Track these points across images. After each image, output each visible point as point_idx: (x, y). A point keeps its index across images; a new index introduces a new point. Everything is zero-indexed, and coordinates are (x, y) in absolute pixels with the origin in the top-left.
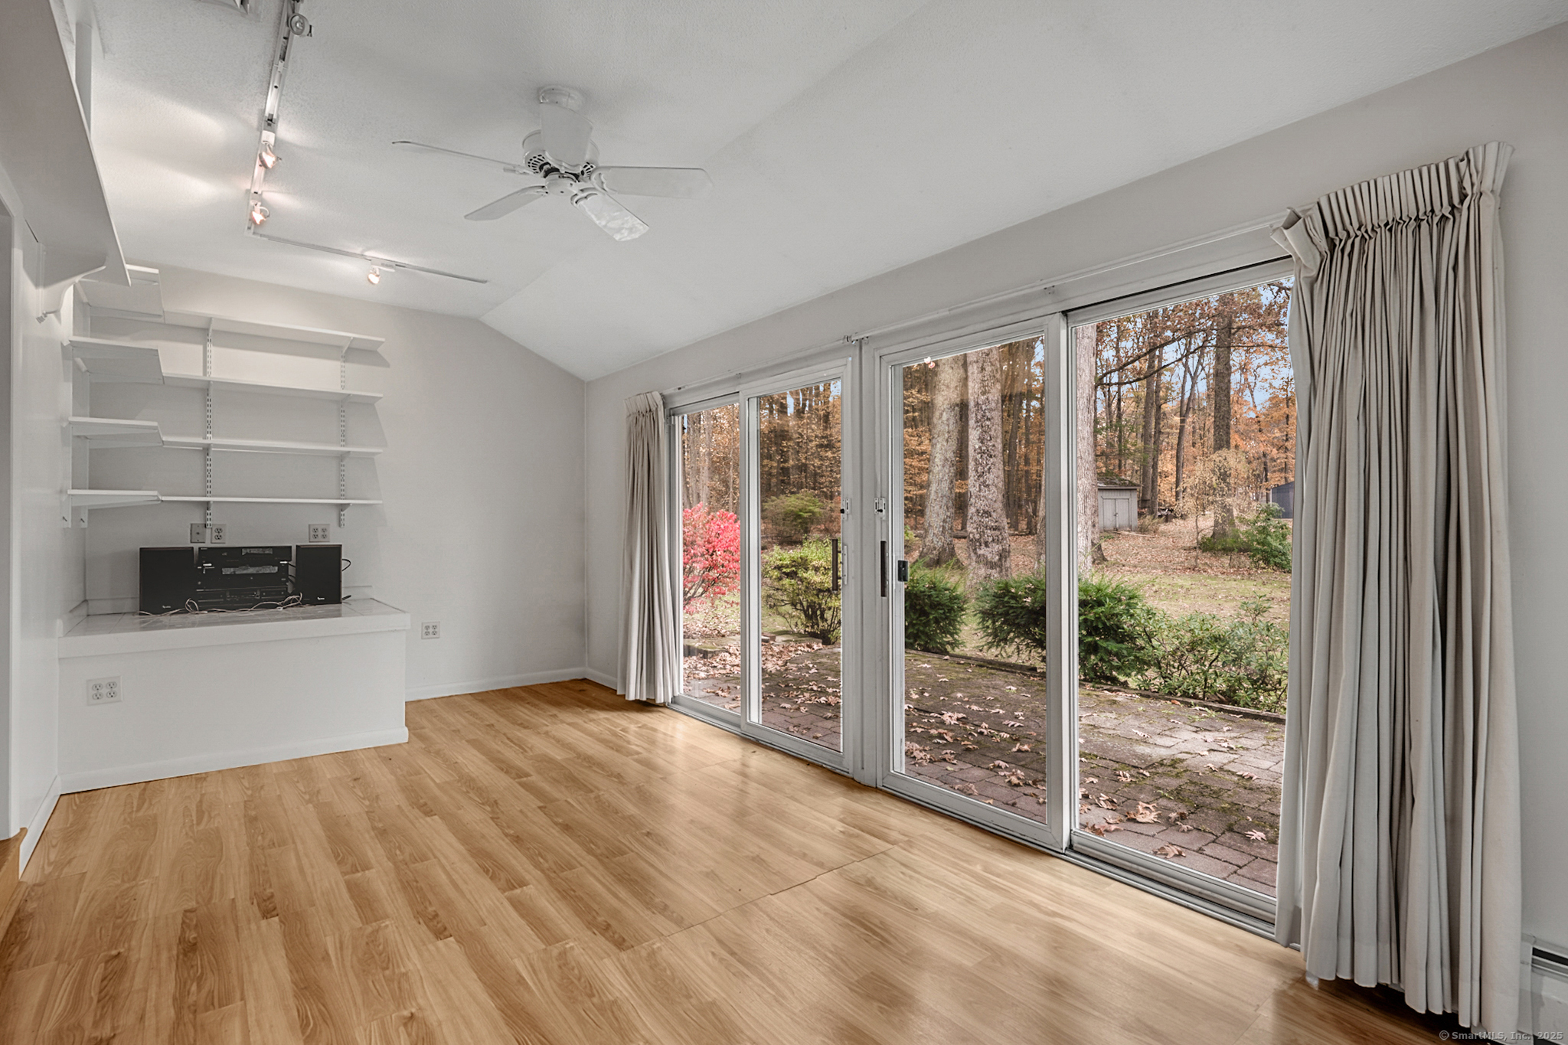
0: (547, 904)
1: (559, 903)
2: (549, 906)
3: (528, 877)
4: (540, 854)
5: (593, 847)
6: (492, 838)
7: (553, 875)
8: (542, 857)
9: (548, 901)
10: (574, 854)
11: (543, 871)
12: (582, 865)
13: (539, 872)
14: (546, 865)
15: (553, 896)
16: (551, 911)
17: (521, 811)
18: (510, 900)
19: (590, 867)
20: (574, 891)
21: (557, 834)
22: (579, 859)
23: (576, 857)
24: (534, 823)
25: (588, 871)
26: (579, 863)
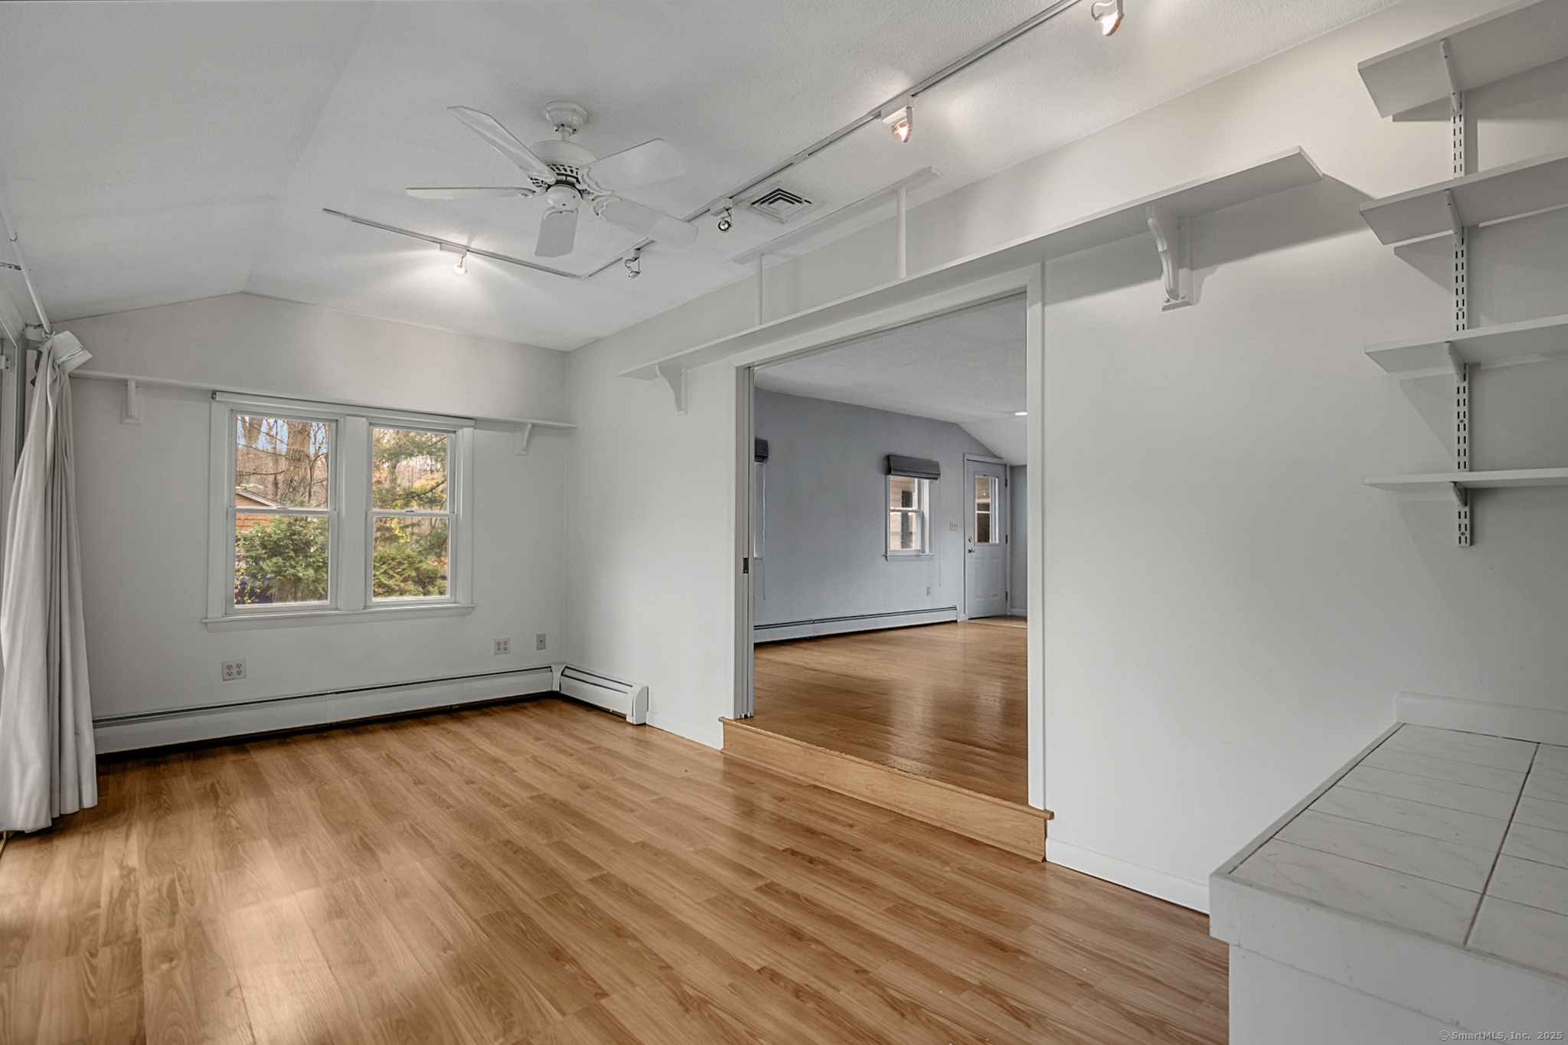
0: (567, 866)
1: (556, 867)
2: (565, 864)
3: (591, 887)
4: (584, 912)
5: (522, 925)
6: (651, 932)
7: (566, 890)
8: (581, 909)
9: (567, 868)
10: (546, 914)
11: (577, 894)
12: (536, 902)
13: (580, 892)
14: (575, 900)
15: (562, 871)
16: (562, 861)
17: (634, 985)
18: (600, 868)
19: (527, 899)
20: (543, 876)
21: (569, 942)
22: (540, 909)
23: (543, 912)
24: (605, 961)
25: (529, 895)
26: (540, 905)
